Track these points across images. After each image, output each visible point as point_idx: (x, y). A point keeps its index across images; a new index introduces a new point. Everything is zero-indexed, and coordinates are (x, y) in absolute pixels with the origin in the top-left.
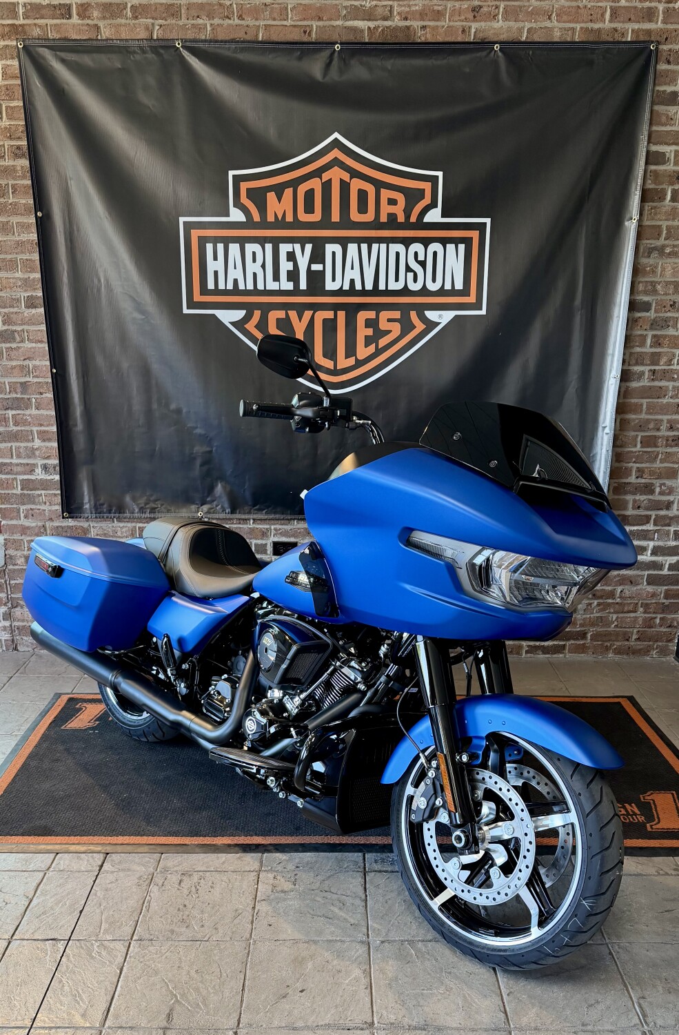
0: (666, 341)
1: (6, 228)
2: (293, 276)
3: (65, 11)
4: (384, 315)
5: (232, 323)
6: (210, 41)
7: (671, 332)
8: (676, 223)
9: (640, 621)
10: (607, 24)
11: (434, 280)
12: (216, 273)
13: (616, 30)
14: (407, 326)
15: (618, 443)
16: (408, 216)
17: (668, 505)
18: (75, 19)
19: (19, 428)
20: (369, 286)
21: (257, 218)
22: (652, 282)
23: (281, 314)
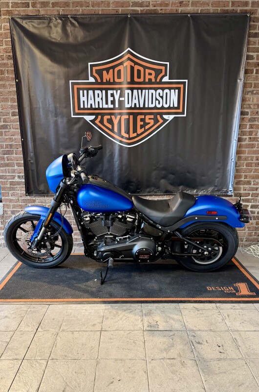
0: (255, 127)
1: (4, 86)
2: (113, 102)
3: (27, 5)
4: (148, 117)
5: (90, 121)
6: (81, 15)
7: (257, 123)
8: (258, 82)
9: (247, 233)
10: (230, 8)
11: (166, 103)
12: (84, 101)
13: (234, 10)
14: (156, 121)
15: (237, 165)
16: (156, 80)
17: (257, 189)
18: (31, 8)
19: (9, 162)
20: (142, 106)
21: (99, 81)
22: (249, 104)
23: (109, 117)
